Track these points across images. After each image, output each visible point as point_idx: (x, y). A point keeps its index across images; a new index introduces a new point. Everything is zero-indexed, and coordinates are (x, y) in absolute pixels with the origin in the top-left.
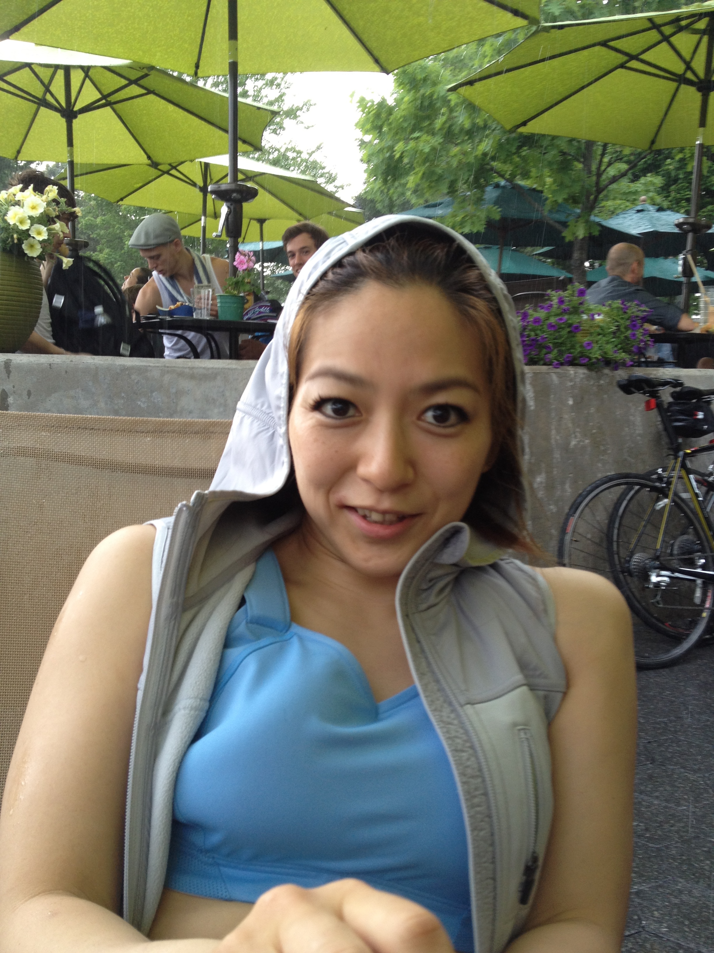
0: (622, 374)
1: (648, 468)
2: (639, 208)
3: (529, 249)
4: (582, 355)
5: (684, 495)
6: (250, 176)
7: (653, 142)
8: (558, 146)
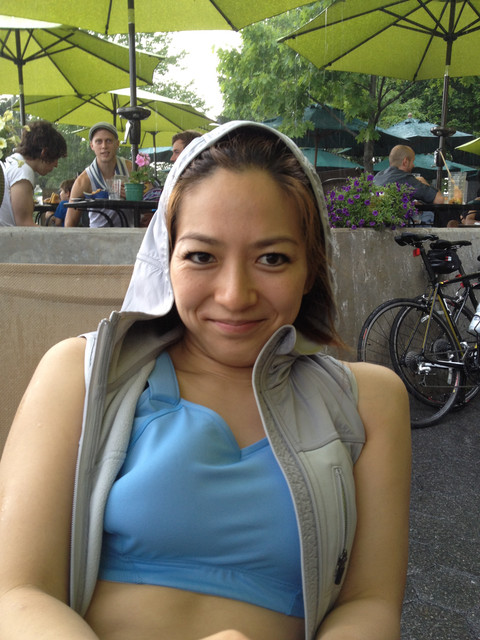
0: (397, 233)
1: (416, 295)
2: (407, 121)
3: (335, 150)
4: (371, 220)
5: (440, 313)
6: (145, 103)
7: (416, 75)
8: (353, 80)
